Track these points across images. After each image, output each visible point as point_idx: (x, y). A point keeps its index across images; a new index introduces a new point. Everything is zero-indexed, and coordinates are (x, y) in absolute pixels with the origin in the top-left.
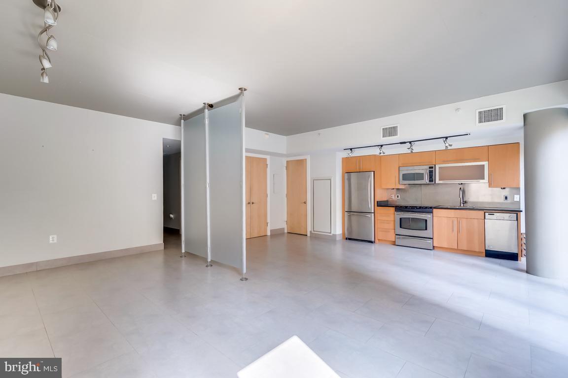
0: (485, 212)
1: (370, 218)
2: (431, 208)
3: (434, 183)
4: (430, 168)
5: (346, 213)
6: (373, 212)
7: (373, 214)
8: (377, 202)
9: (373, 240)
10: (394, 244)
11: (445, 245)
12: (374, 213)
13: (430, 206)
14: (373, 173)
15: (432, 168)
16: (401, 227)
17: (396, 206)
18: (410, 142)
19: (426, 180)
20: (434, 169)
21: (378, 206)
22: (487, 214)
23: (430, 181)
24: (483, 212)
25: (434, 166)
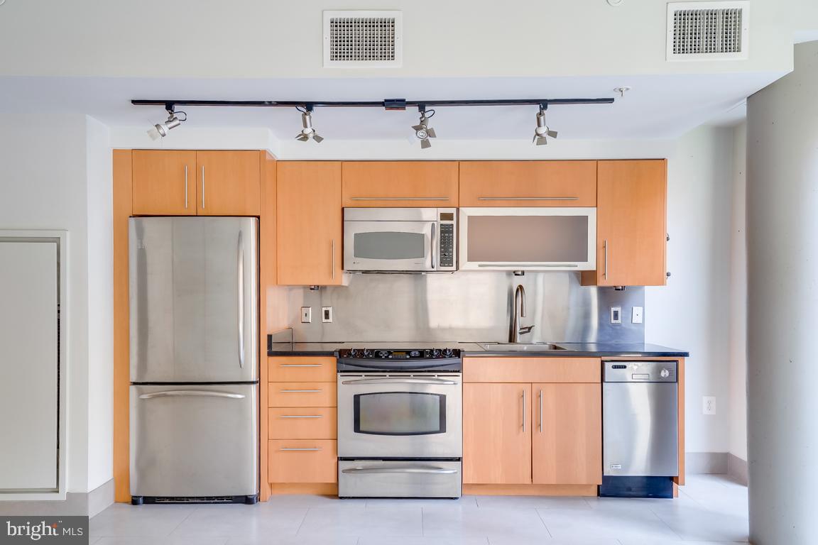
0: (603, 363)
1: (241, 406)
2: (457, 353)
3: (454, 268)
4: (444, 217)
5: (133, 389)
6: (253, 378)
7: (254, 388)
8: (270, 337)
9: (253, 491)
10: (333, 493)
11: (497, 477)
12: (258, 382)
13: (451, 347)
14: (253, 221)
15: (449, 217)
16: (357, 429)
17: (341, 352)
18: (422, 106)
19: (432, 255)
20: (454, 222)
21: (271, 354)
22: (608, 366)
23: (443, 263)
24: (598, 361)
25: (453, 211)
